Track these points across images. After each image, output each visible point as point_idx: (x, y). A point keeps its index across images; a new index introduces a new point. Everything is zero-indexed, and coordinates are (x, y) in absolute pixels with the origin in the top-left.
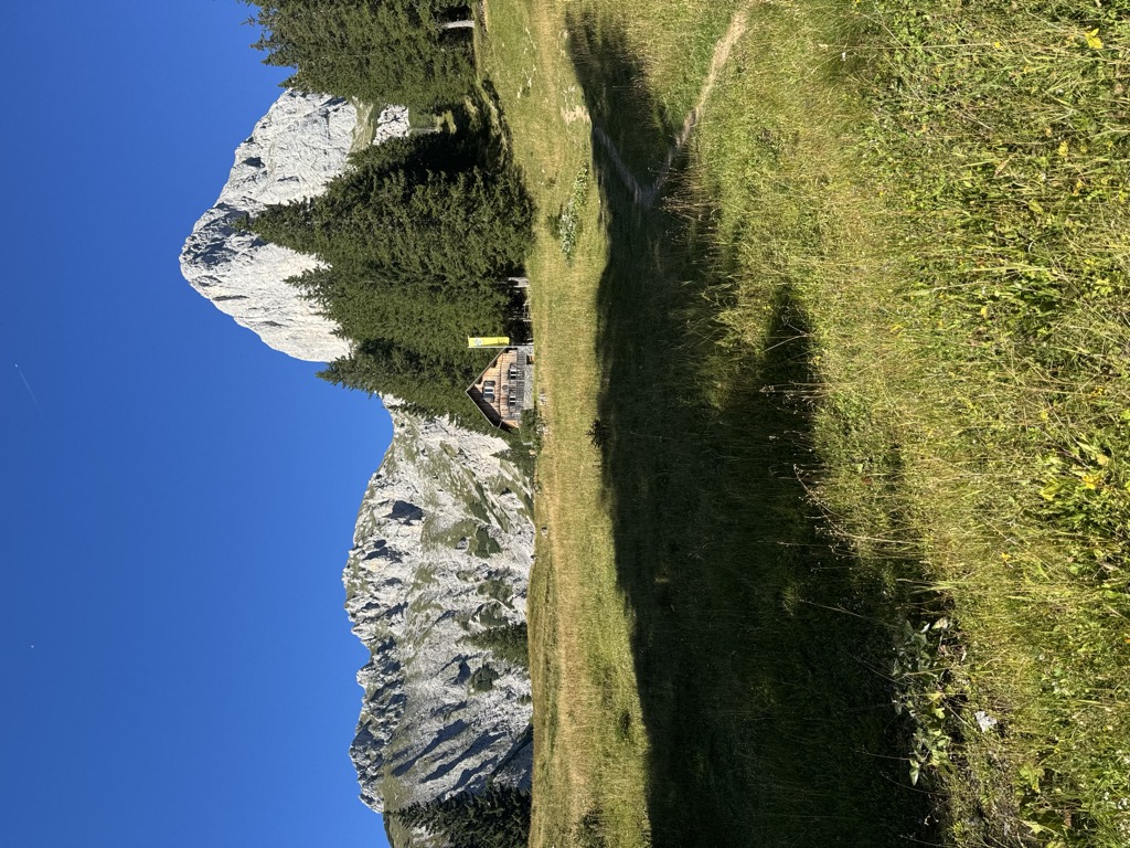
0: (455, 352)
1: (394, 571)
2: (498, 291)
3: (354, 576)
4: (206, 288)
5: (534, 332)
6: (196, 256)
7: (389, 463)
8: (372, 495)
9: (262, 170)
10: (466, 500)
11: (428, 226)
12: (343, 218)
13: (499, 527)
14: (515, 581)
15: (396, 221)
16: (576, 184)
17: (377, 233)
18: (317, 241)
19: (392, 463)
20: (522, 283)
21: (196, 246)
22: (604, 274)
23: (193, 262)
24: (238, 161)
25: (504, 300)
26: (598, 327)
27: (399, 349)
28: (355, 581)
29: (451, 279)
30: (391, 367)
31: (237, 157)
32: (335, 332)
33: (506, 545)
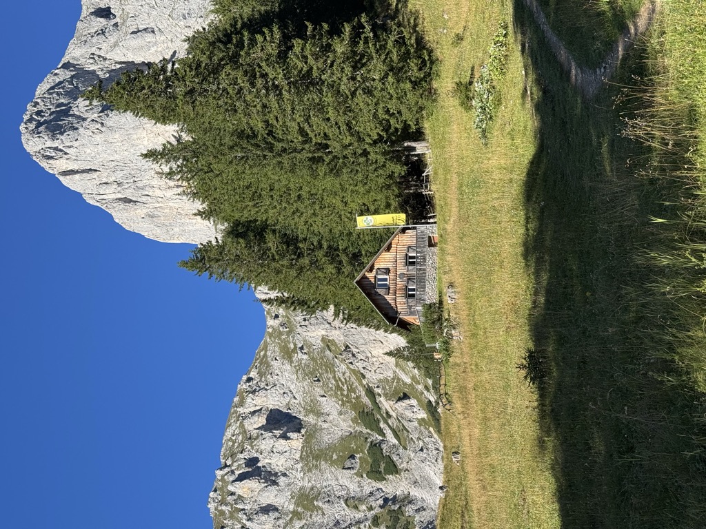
0: (341, 234)
1: (270, 496)
2: (391, 159)
3: (223, 502)
4: (51, 161)
5: (438, 208)
6: (39, 124)
7: (261, 363)
8: (242, 403)
9: (113, 22)
10: (354, 407)
11: (308, 87)
12: (210, 83)
13: (395, 441)
14: (418, 511)
15: (270, 83)
16: (491, 49)
17: (248, 98)
18: (179, 110)
19: (265, 362)
20: (420, 148)
21: (39, 113)
22: (532, 163)
23: (36, 132)
24: (85, 12)
25: (399, 169)
26: (527, 230)
27: (274, 231)
28: (224, 508)
29: (335, 147)
30: (264, 253)
31: (84, 8)
32: (200, 213)
33: (404, 465)
